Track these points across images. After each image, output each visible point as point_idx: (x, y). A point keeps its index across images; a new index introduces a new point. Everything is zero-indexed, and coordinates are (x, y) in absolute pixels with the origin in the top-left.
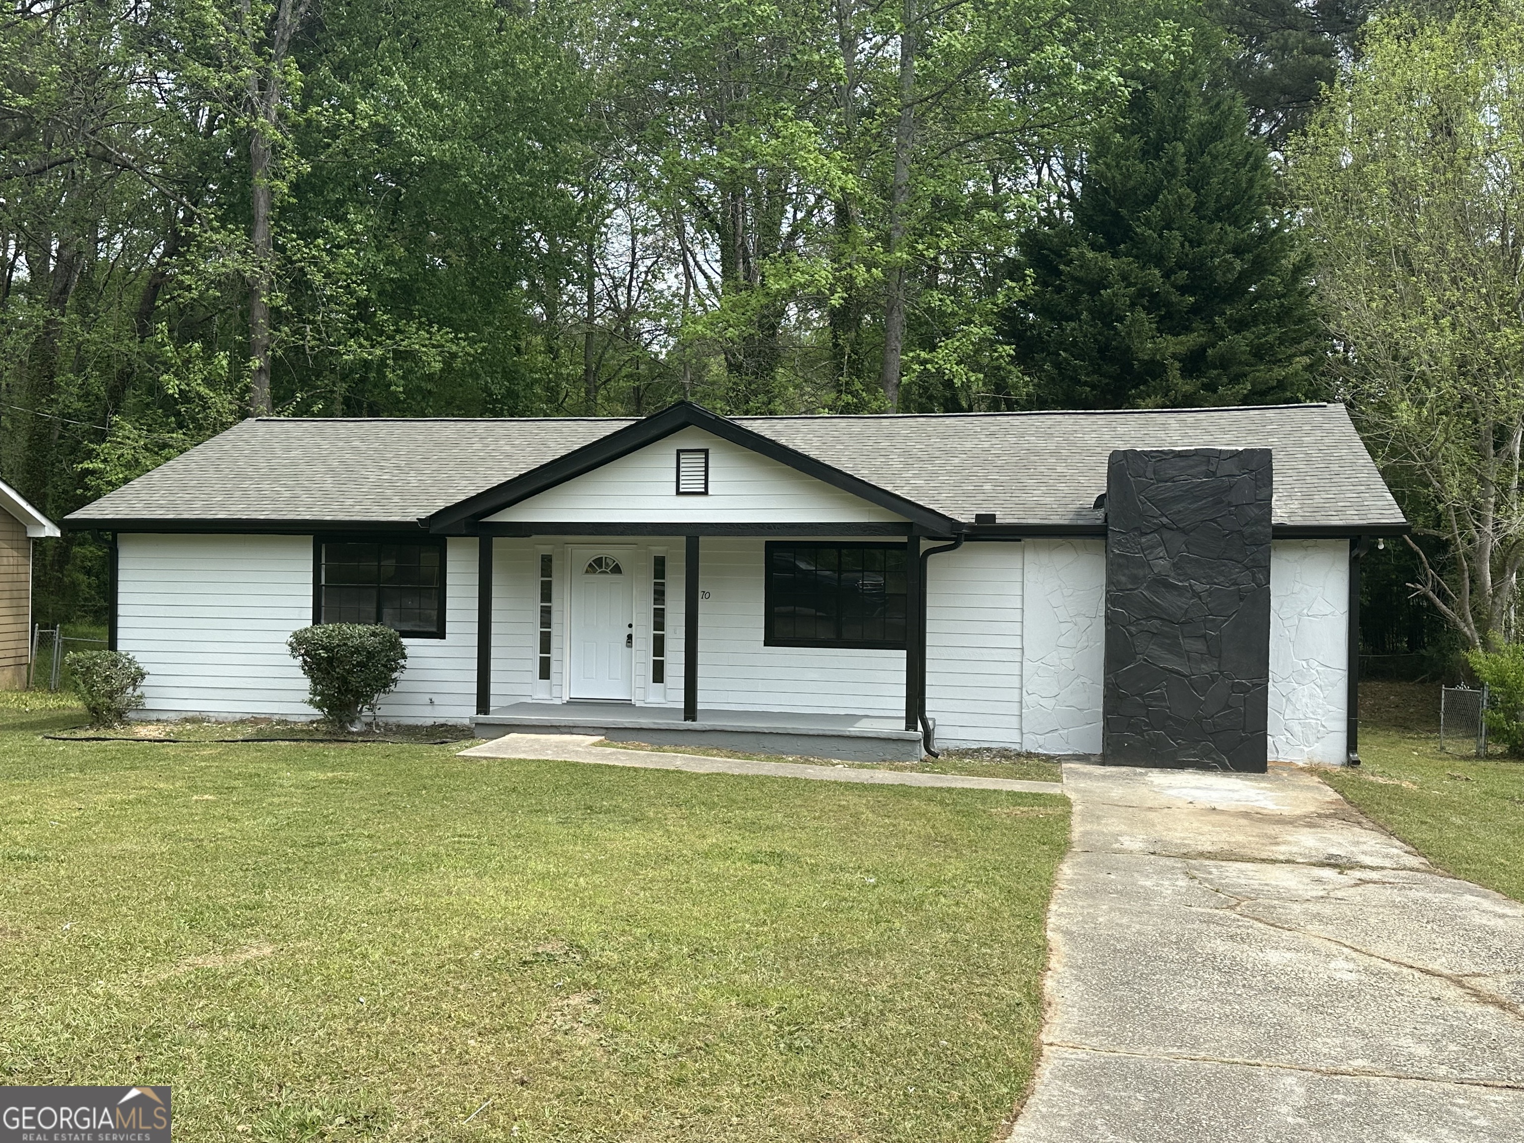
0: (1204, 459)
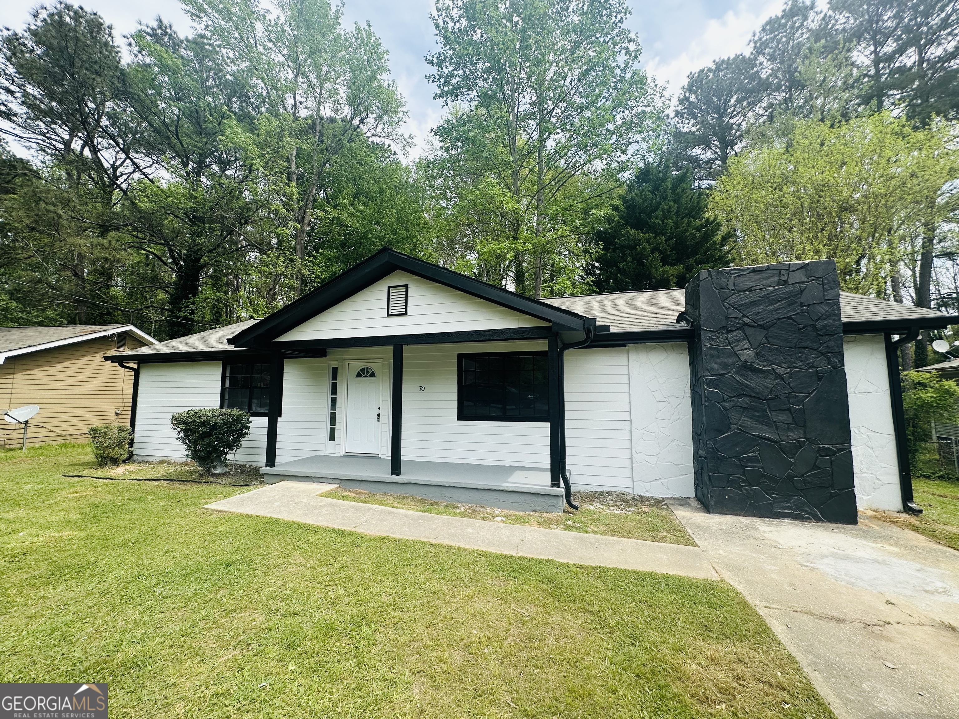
0: (778, 272)
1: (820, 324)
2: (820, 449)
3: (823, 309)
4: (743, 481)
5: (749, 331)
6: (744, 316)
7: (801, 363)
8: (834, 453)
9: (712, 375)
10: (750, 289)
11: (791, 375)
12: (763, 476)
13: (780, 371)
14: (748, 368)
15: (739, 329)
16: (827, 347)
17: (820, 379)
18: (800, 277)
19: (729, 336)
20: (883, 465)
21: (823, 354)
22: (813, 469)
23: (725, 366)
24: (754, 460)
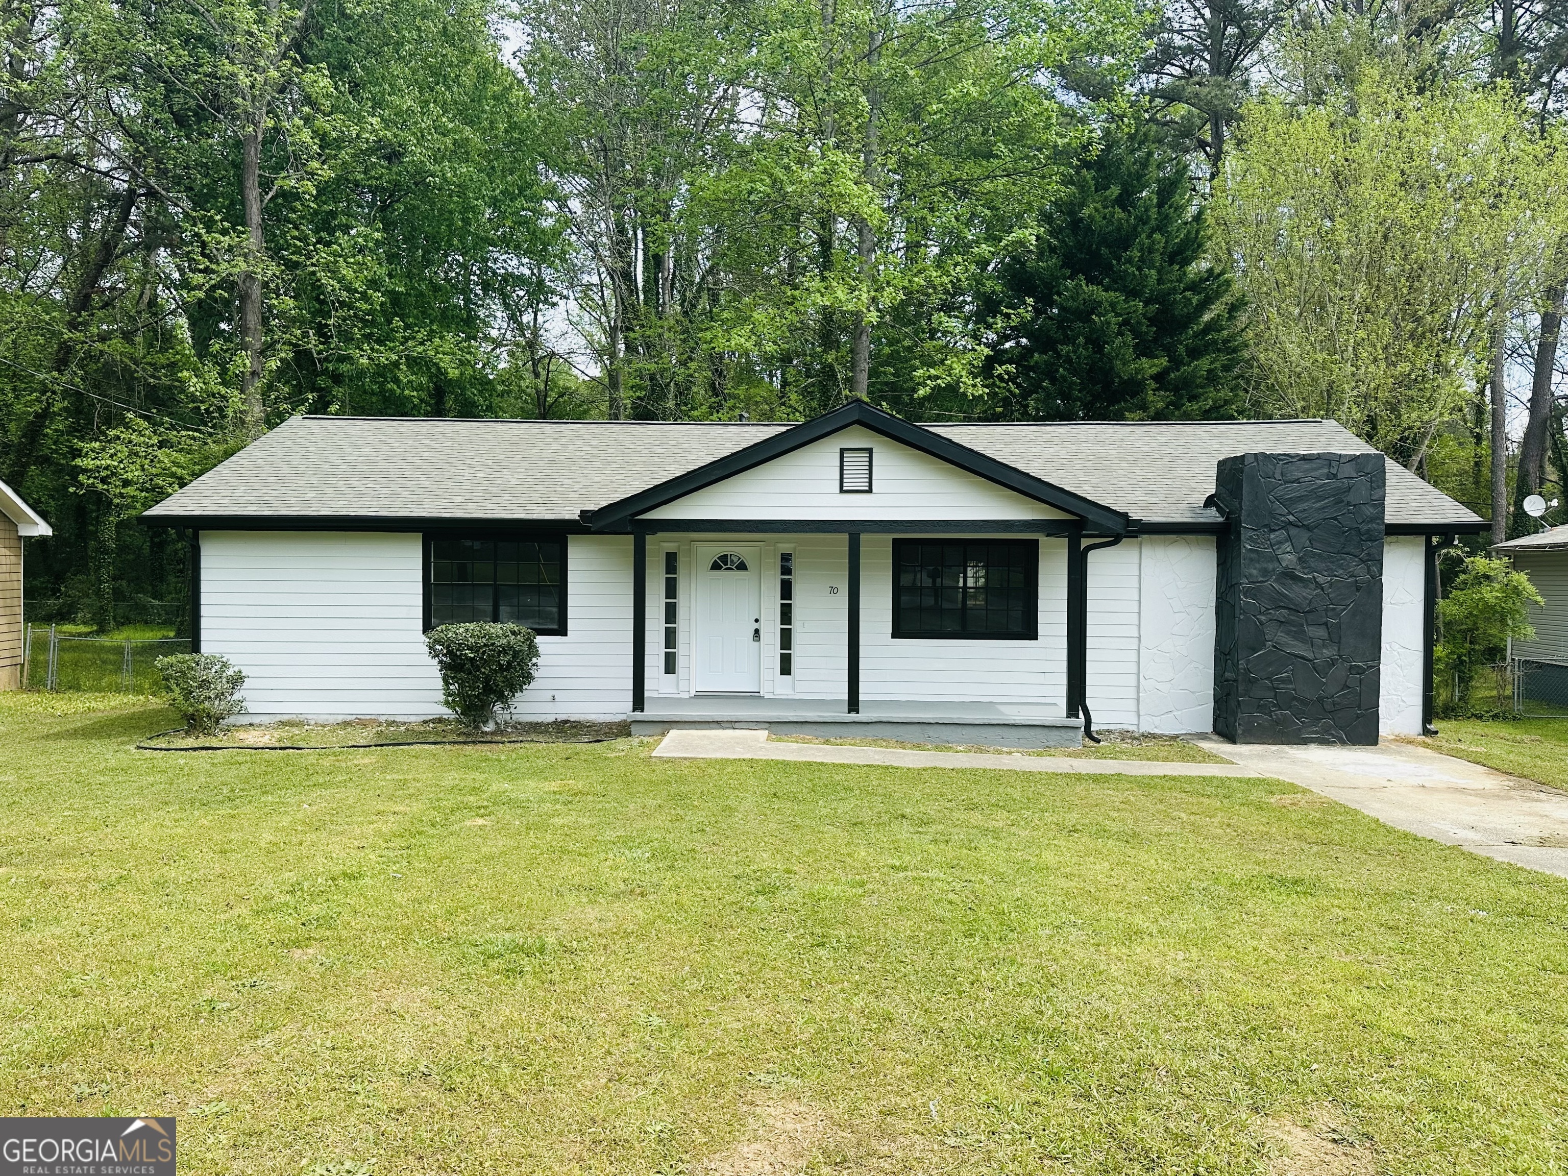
0: (1326, 462)
1: (1364, 527)
2: (1351, 667)
3: (1369, 511)
4: (1275, 705)
5: (1293, 531)
6: (1290, 513)
7: (1341, 572)
8: (1365, 670)
9: (1250, 583)
10: (1297, 481)
11: (1331, 584)
12: (1295, 698)
13: (1321, 579)
14: (1289, 575)
15: (1282, 528)
16: (1368, 554)
17: (1358, 590)
18: (1348, 470)
19: (1272, 536)
20: (1410, 685)
21: (1363, 562)
22: (1342, 690)
23: (1265, 572)
24: (1287, 681)
